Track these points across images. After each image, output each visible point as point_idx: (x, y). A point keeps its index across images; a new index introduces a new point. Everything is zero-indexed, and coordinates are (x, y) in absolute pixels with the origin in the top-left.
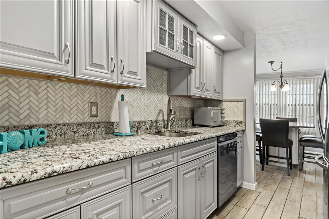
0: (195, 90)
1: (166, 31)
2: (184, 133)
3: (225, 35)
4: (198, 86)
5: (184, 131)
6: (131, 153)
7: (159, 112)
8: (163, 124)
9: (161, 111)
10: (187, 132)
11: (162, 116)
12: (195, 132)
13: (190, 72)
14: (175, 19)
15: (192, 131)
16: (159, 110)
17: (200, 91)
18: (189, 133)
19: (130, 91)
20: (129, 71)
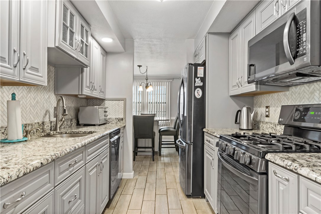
0: (86, 89)
1: (67, 27)
2: (76, 133)
3: (113, 39)
4: (88, 85)
5: (76, 132)
6: (56, 155)
7: (46, 113)
8: (50, 126)
9: (48, 111)
10: (80, 132)
11: (48, 117)
12: (89, 131)
13: (82, 71)
14: (75, 17)
15: (86, 131)
16: (45, 111)
17: (89, 90)
18: (82, 133)
19: (15, 89)
20: (32, 67)
